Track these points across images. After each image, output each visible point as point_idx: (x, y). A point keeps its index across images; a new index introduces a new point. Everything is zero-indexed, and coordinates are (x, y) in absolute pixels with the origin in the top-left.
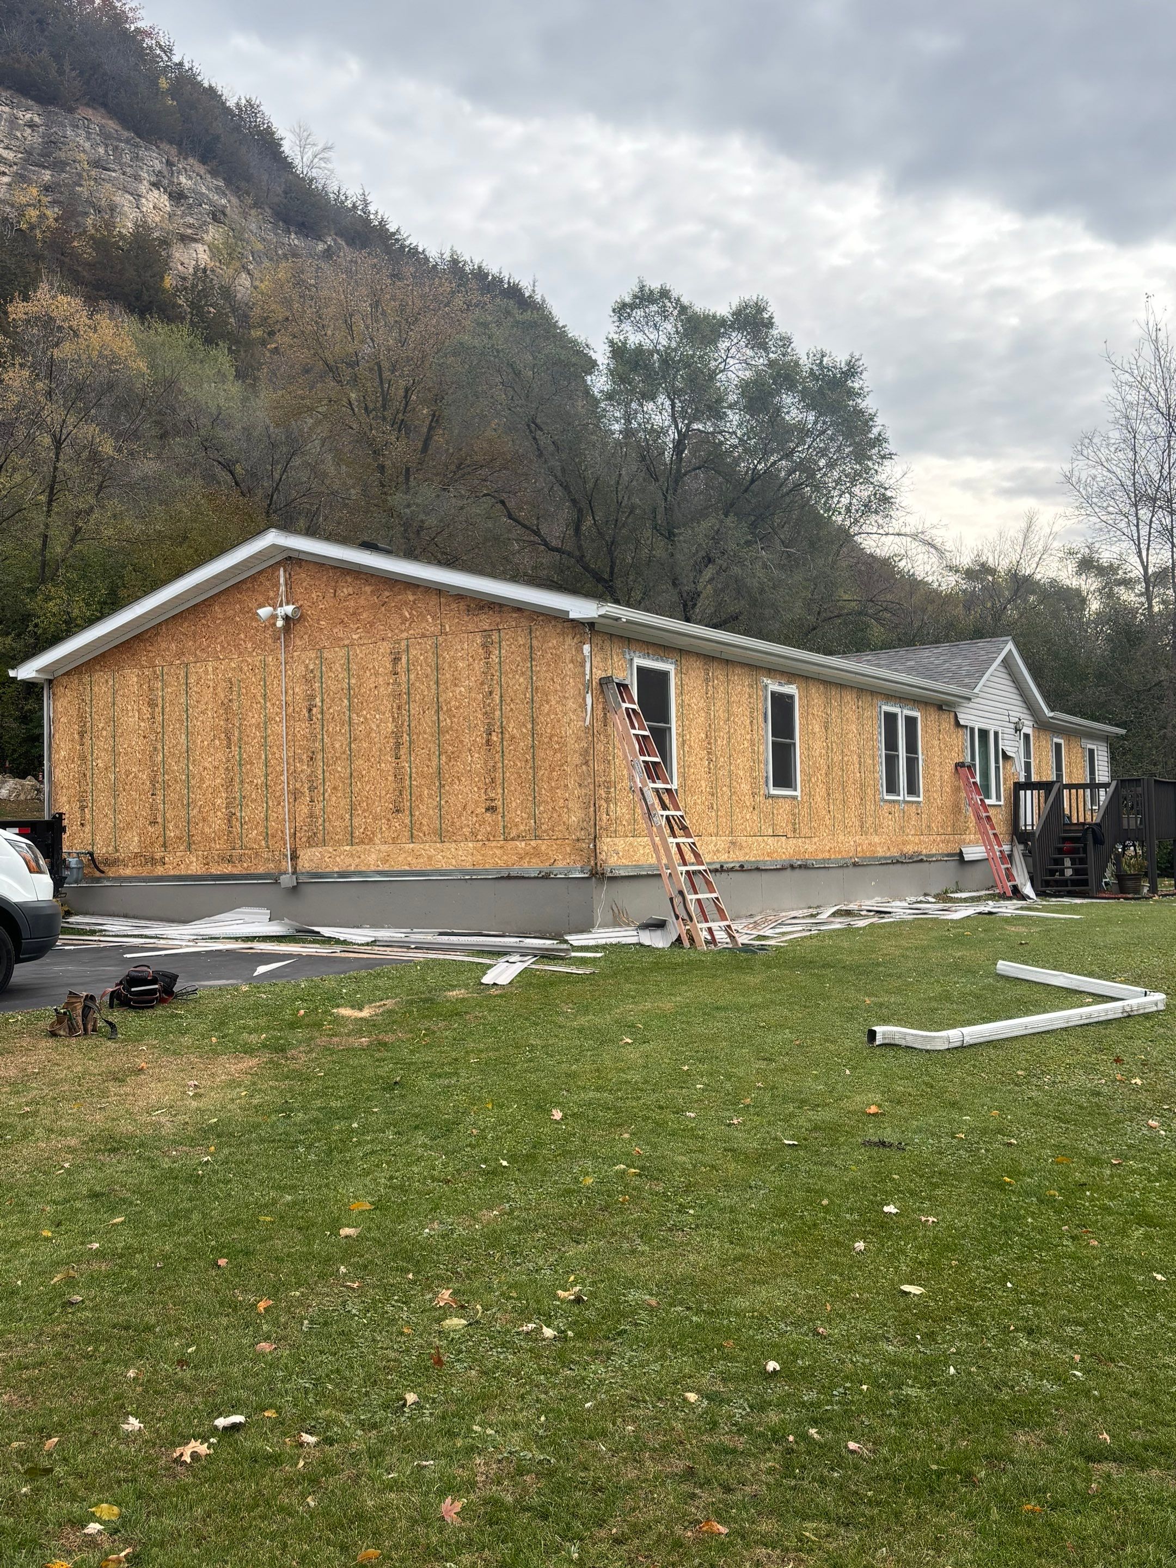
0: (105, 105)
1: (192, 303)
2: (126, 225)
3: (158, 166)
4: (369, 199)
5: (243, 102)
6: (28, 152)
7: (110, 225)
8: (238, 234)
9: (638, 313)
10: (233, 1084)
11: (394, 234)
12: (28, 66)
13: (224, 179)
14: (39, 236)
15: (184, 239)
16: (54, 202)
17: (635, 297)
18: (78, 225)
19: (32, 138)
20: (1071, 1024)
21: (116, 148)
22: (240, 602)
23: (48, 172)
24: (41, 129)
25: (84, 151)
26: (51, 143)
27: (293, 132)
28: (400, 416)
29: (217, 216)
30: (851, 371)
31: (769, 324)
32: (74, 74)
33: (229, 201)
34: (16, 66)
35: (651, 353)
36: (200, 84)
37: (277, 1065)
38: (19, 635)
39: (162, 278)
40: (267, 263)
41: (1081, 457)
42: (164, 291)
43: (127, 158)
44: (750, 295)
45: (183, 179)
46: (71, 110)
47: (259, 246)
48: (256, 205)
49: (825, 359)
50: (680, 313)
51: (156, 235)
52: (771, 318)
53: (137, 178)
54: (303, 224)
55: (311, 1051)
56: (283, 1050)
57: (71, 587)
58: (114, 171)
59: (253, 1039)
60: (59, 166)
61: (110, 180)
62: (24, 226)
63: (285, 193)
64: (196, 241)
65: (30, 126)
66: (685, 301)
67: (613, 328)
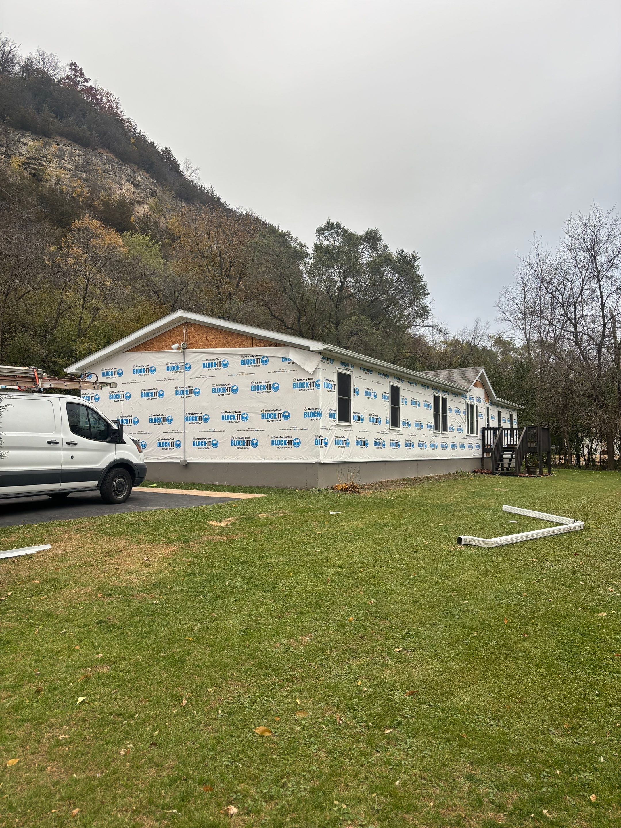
0: (108, 148)
1: (142, 228)
2: (116, 196)
3: (129, 173)
4: (213, 189)
5: (164, 149)
6: (77, 166)
7: (110, 196)
8: (160, 201)
9: (327, 233)
10: (165, 559)
11: (223, 204)
12: (78, 131)
13: (156, 179)
14: (81, 200)
15: (139, 202)
16: (87, 186)
17: (326, 226)
18: (97, 196)
19: (79, 160)
20: (545, 535)
21: (112, 165)
22: (165, 341)
23: (85, 174)
24: (83, 157)
25: (100, 166)
26: (87, 163)
27: (184, 162)
28: (228, 273)
29: (153, 194)
30: (414, 258)
31: (379, 239)
32: (97, 135)
33: (158, 188)
34: (73, 131)
35: (332, 249)
36: (147, 141)
37: (185, 550)
38: (69, 358)
39: (130, 218)
40: (172, 213)
41: (503, 297)
42: (131, 223)
43: (117, 169)
44: (372, 228)
45: (139, 179)
46: (95, 150)
47: (169, 207)
48: (169, 190)
49: (403, 253)
50: (344, 233)
51: (128, 200)
52: (380, 237)
53: (121, 177)
54: (187, 198)
55: (200, 543)
56: (187, 542)
57: (91, 338)
58: (112, 174)
59: (173, 536)
60: (89, 172)
61: (110, 178)
62: (75, 195)
63: (180, 185)
64: (144, 203)
65: (78, 155)
66: (346, 228)
67: (316, 238)
